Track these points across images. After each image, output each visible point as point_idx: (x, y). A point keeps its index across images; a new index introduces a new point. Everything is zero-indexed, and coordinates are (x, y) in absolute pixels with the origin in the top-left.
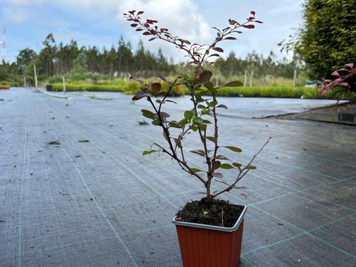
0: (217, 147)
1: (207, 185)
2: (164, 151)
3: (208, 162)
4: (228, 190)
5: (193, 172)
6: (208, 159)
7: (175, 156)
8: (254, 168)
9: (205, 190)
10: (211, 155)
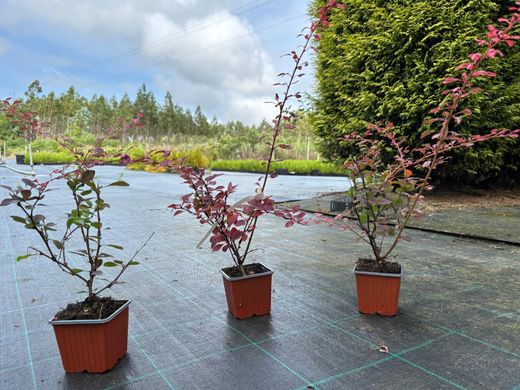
0: (99, 246)
1: (89, 284)
2: (42, 254)
3: (91, 262)
4: (109, 286)
5: (74, 273)
6: (90, 258)
7: (54, 259)
8: (137, 263)
9: (87, 289)
10: (94, 254)
